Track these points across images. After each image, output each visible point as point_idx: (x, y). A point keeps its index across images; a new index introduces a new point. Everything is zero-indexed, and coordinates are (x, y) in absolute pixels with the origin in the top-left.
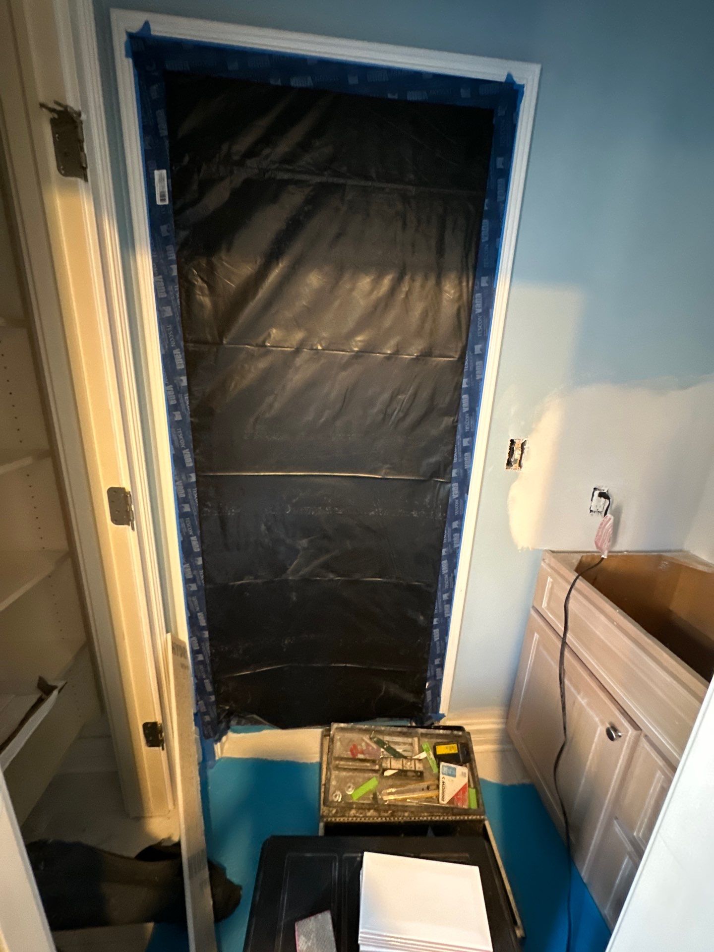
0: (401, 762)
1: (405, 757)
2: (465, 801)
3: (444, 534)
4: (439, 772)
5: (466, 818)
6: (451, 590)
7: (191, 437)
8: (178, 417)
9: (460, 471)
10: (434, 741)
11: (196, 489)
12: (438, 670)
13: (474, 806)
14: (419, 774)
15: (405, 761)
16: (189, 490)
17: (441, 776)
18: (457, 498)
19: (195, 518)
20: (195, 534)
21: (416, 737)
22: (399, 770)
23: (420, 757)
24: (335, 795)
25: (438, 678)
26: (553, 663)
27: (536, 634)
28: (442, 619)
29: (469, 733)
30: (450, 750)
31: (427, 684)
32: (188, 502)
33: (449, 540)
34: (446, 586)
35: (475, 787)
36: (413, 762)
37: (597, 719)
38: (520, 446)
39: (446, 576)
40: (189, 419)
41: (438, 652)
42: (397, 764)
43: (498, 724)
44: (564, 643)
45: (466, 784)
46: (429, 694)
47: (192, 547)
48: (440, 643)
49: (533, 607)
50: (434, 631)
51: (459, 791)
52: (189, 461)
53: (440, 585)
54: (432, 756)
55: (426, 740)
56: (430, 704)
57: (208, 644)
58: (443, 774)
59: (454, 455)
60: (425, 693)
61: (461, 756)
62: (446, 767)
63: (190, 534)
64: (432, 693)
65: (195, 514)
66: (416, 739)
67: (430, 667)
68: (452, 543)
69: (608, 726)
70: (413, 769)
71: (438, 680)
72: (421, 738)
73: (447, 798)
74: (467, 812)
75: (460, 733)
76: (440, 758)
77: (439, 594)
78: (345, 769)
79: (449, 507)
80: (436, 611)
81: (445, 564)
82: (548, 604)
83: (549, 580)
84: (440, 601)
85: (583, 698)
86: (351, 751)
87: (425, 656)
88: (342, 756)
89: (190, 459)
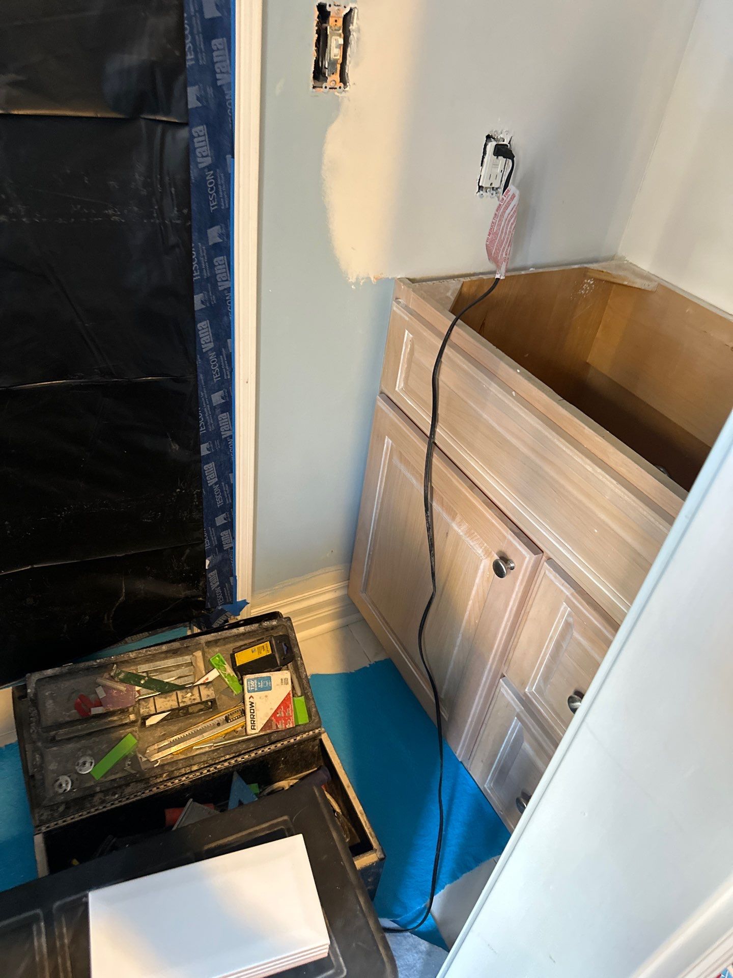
0: (174, 697)
1: (182, 688)
2: (289, 718)
3: (192, 260)
4: (243, 690)
5: (292, 741)
6: (227, 384)
9: (205, 91)
10: (231, 646)
12: (225, 534)
13: (303, 719)
14: (210, 703)
15: (180, 694)
17: (247, 695)
18: (209, 168)
21: (197, 650)
22: (172, 710)
23: (207, 679)
24: (58, 783)
25: (226, 547)
26: (414, 481)
27: (387, 439)
28: (217, 443)
29: (289, 619)
30: (260, 653)
31: (207, 562)
33: (206, 274)
34: (216, 378)
35: (304, 694)
36: (196, 691)
37: (480, 551)
38: (340, 23)
39: (212, 356)
41: (220, 503)
42: (166, 703)
43: (335, 590)
44: (432, 444)
45: (289, 694)
46: (213, 577)
48: (220, 487)
49: (382, 393)
50: (205, 467)
51: (279, 707)
53: (201, 376)
54: (229, 670)
55: (217, 649)
56: (218, 590)
58: (249, 691)
59: (184, 45)
60: (205, 576)
61: (277, 656)
62: (253, 680)
64: (219, 573)
66: (199, 654)
67: (208, 532)
68: (212, 281)
69: (496, 557)
70: (198, 700)
71: (227, 550)
72: (206, 650)
73: (260, 724)
74: (292, 732)
75: (274, 623)
76: (242, 671)
77: (203, 394)
78: (69, 740)
79: (193, 189)
80: (203, 430)
81: (204, 329)
82: (406, 383)
83: (407, 335)
84: (207, 409)
85: (459, 525)
86: (77, 707)
87: (196, 515)
88: (61, 720)
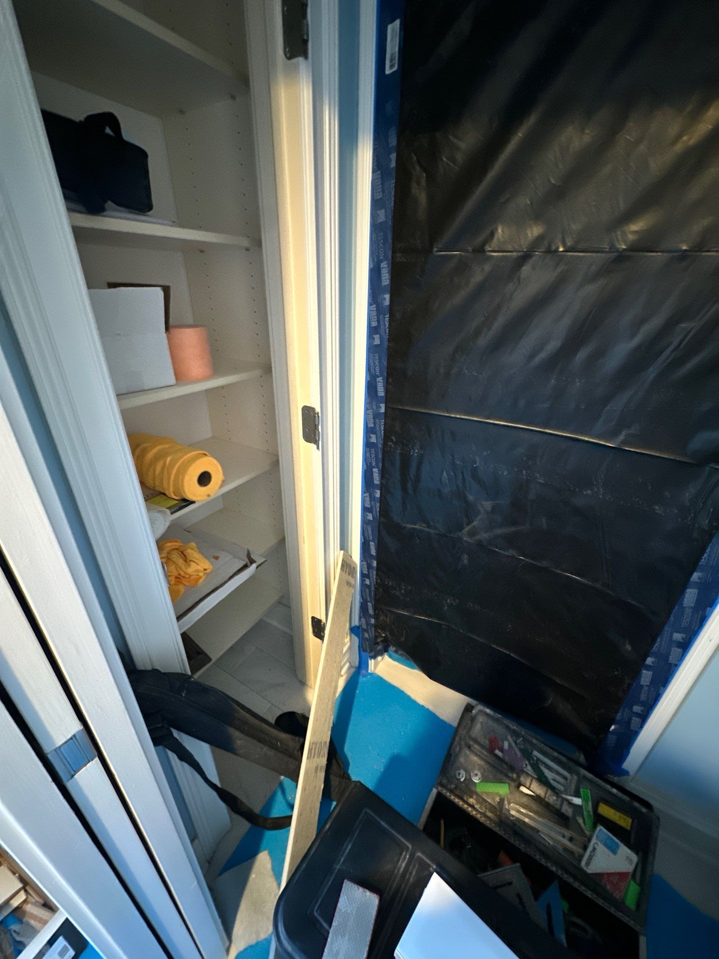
0: (545, 790)
1: (553, 789)
2: (619, 891)
4: (592, 833)
5: (613, 910)
6: (691, 632)
7: (385, 364)
8: (377, 341)
10: (600, 795)
11: (384, 421)
13: (630, 905)
14: (565, 817)
15: (550, 792)
16: (377, 421)
17: (594, 840)
19: (379, 450)
20: (377, 467)
21: (576, 775)
22: (539, 796)
23: (572, 800)
24: (459, 772)
25: (632, 728)
28: (662, 662)
30: (620, 819)
31: (613, 727)
32: (375, 433)
35: (641, 886)
36: (560, 800)
40: (386, 343)
41: (643, 697)
42: (538, 788)
45: (628, 873)
46: (612, 740)
47: (373, 478)
48: (650, 690)
50: (645, 671)
51: (616, 874)
52: (381, 390)
53: (672, 618)
54: (590, 810)
55: (589, 788)
56: (611, 749)
57: (375, 573)
58: (598, 838)
60: (607, 734)
61: (633, 836)
62: (606, 834)
63: (373, 465)
64: (617, 741)
65: (380, 446)
66: (575, 778)
67: (623, 711)
70: (558, 807)
72: (582, 781)
73: (594, 869)
74: (616, 905)
75: (645, 811)
76: (599, 819)
77: (667, 628)
78: (477, 754)
81: (691, 594)
84: (666, 638)
86: (491, 741)
88: (479, 740)
89: (382, 388)
